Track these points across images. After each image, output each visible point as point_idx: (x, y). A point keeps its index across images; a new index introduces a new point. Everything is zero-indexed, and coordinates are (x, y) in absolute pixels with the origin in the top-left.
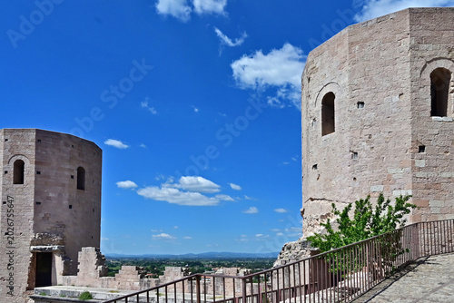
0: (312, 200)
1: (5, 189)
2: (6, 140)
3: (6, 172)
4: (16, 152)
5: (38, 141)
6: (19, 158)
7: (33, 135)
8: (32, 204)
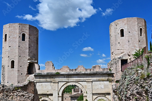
0: (118, 50)
1: (19, 42)
2: (20, 27)
3: (20, 37)
4: (23, 31)
5: (29, 28)
6: (24, 33)
7: (28, 26)
8: (28, 48)
